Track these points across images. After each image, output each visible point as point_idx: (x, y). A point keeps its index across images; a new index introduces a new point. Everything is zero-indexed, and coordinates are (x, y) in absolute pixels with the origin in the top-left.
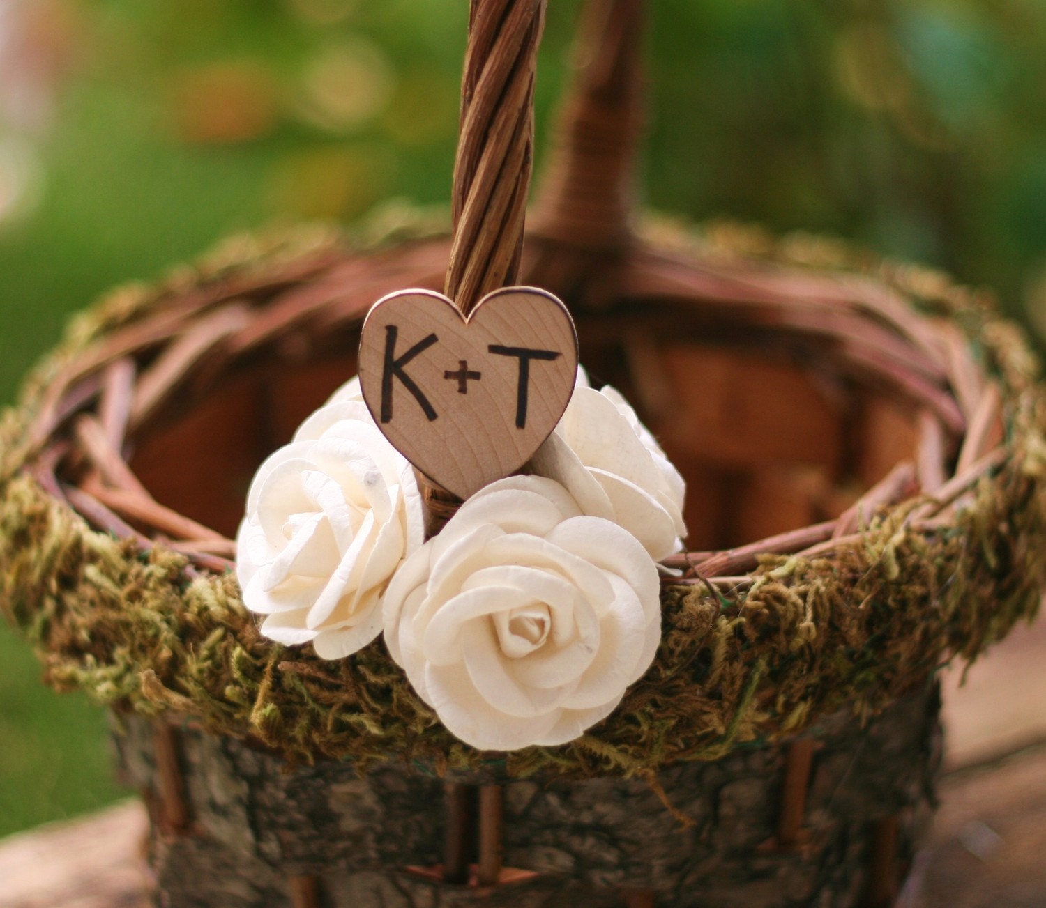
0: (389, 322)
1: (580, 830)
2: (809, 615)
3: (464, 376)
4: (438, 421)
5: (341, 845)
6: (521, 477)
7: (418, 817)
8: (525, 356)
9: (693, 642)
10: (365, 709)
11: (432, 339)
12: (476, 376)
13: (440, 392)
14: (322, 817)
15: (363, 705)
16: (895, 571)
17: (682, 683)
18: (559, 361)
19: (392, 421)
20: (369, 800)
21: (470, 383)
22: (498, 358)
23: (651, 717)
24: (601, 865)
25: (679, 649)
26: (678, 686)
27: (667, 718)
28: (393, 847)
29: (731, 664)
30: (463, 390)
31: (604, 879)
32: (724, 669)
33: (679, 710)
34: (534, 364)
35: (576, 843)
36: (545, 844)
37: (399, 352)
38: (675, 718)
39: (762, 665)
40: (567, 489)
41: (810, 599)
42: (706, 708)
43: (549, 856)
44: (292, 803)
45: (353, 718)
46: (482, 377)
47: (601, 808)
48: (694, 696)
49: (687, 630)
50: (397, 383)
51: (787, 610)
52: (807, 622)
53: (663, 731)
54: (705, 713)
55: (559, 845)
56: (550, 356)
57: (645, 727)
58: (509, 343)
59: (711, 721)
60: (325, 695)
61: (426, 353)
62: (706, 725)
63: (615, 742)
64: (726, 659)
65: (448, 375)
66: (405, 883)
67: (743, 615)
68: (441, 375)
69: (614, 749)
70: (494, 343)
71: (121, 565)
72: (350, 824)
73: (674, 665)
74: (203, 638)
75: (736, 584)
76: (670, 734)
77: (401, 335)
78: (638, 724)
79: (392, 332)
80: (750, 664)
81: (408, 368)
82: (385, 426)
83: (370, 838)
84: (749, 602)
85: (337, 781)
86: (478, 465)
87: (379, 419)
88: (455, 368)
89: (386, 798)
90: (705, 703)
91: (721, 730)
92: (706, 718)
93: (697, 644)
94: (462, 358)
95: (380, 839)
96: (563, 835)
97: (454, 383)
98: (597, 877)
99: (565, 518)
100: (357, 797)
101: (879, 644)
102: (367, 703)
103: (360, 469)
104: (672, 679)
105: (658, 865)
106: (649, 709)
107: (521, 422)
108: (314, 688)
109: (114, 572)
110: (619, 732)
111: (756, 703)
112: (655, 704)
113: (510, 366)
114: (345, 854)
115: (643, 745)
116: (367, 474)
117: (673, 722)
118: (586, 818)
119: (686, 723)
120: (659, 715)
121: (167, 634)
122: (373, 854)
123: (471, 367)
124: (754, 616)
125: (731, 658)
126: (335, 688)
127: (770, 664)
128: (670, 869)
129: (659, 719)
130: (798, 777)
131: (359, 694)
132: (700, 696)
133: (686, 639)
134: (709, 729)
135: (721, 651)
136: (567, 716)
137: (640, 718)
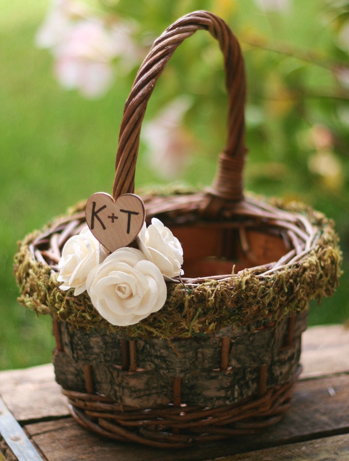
0: (94, 201)
1: (156, 357)
2: (213, 296)
3: (113, 218)
4: (106, 230)
5: (94, 356)
6: (128, 248)
7: (115, 350)
8: (130, 213)
9: (177, 301)
10: (87, 312)
11: (105, 207)
12: (117, 218)
13: (107, 222)
14: (88, 347)
15: (86, 311)
16: (244, 287)
17: (174, 312)
18: (139, 215)
19: (94, 229)
20: (101, 344)
21: (115, 220)
22: (122, 213)
23: (165, 321)
24: (162, 368)
25: (173, 302)
26: (172, 313)
27: (170, 322)
28: (108, 359)
29: (189, 308)
30: (113, 221)
31: (163, 373)
32: (187, 310)
33: (174, 320)
34: (132, 216)
35: (156, 361)
36: (148, 361)
37: (96, 210)
38: (172, 322)
39: (200, 310)
40: (143, 253)
41: (215, 292)
42: (181, 320)
43: (150, 365)
44: (80, 342)
45: (84, 314)
46: (118, 218)
47: (162, 351)
48: (178, 317)
49: (175, 296)
50: (95, 218)
51: (206, 294)
52: (212, 298)
53: (169, 326)
54: (181, 322)
55: (152, 361)
56: (136, 214)
57: (164, 324)
58: (125, 209)
59: (183, 324)
60: (78, 307)
61: (103, 210)
62: (182, 325)
63: (155, 328)
64: (188, 307)
65: (109, 217)
66: (111, 370)
67: (193, 294)
68: (107, 217)
69: (154, 330)
70: (121, 209)
71: (37, 269)
72: (96, 350)
73: (172, 307)
74: (52, 290)
75: (194, 286)
76: (172, 327)
77: (97, 205)
78: (162, 323)
79: (94, 204)
80: (196, 310)
81: (98, 214)
82: (92, 230)
83: (102, 355)
84: (196, 291)
85: (92, 337)
86: (116, 243)
87: (90, 228)
88: (111, 215)
89: (106, 343)
90: (181, 319)
91: (186, 328)
92: (181, 323)
93: (179, 301)
94: (113, 212)
95: (105, 356)
96: (153, 358)
97: (111, 219)
98: (162, 372)
99: (140, 260)
100: (98, 342)
101: (240, 308)
102: (87, 310)
103: (86, 242)
104: (172, 311)
105: (178, 370)
106: (165, 319)
107: (128, 232)
108: (75, 305)
109: (35, 271)
110: (156, 325)
111: (197, 321)
112: (166, 318)
113: (126, 215)
114: (95, 359)
115: (164, 329)
116: (87, 244)
117: (172, 323)
118: (158, 354)
119: (176, 324)
120: (167, 321)
122: (103, 360)
123: (115, 215)
124: (197, 295)
125: (190, 306)
126: (81, 305)
127: (203, 310)
128: (182, 371)
129: (167, 322)
131: (85, 307)
132: (180, 317)
133: (174, 299)
134: (183, 327)
135: (186, 304)
136: (137, 317)
137: (162, 321)
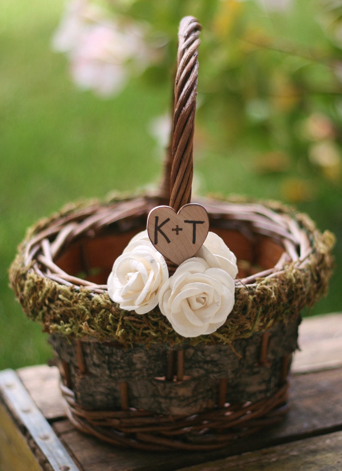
0: (156, 215)
1: (207, 362)
2: (273, 294)
3: (177, 230)
4: (170, 243)
5: (136, 372)
6: (195, 258)
7: (159, 362)
8: (194, 223)
9: (243, 303)
10: (151, 328)
11: (168, 220)
12: (181, 229)
13: (171, 235)
14: (131, 364)
16: (294, 280)
17: (239, 315)
18: (204, 224)
19: (158, 244)
20: (145, 358)
21: (179, 232)
22: (187, 224)
23: (232, 326)
24: (213, 372)
25: (239, 305)
26: (238, 316)
27: (236, 325)
28: (151, 372)
29: (253, 309)
30: (177, 234)
31: (214, 377)
32: (251, 311)
33: (239, 323)
34: (197, 225)
35: (206, 366)
36: (196, 367)
37: (159, 224)
38: (237, 325)
39: (261, 309)
40: (206, 261)
41: (273, 289)
42: (246, 322)
43: (198, 371)
44: (122, 361)
45: (147, 332)
46: (183, 229)
47: (212, 355)
48: (243, 319)
49: (241, 299)
50: (159, 233)
51: (267, 292)
52: (273, 296)
53: (235, 329)
54: (246, 323)
55: (200, 367)
56: (202, 222)
57: (230, 329)
58: (190, 219)
59: (248, 326)
60: (138, 325)
61: (167, 224)
62: (247, 327)
63: (222, 333)
64: (251, 308)
65: (173, 230)
66: (155, 383)
67: (256, 295)
68: (171, 230)
69: (222, 335)
70: (186, 220)
71: (71, 293)
72: (139, 366)
73: (238, 310)
74: (98, 313)
75: (252, 286)
76: (237, 330)
77: (159, 219)
78: (228, 328)
79: (157, 218)
80: (258, 309)
81: (161, 228)
82: (156, 245)
83: (145, 369)
84: (257, 291)
85: (135, 353)
86: (182, 255)
87: (154, 243)
88: (175, 227)
89: (149, 357)
90: (246, 321)
91: (250, 328)
92: (246, 325)
93: (244, 303)
94: (177, 225)
95: (147, 370)
96: (201, 364)
97: (175, 232)
98: (212, 376)
99: (207, 269)
100: (141, 358)
101: (290, 302)
103: (149, 258)
104: (237, 314)
105: (229, 371)
106: (231, 323)
107: (194, 242)
108: (134, 324)
109: (68, 296)
110: (223, 330)
111: (259, 320)
112: (232, 322)
113: (190, 226)
114: (137, 375)
115: (229, 334)
116: (151, 260)
117: (237, 327)
118: (208, 359)
119: (242, 326)
120: (234, 325)
121: (87, 312)
122: (145, 375)
123: (180, 227)
124: (258, 294)
125: (253, 307)
126: (141, 323)
127: (262, 309)
128: (233, 372)
129: (234, 326)
130: (265, 344)
131: (149, 324)
132: (245, 319)
133: (241, 302)
134: (247, 328)
135: (250, 305)
136: (211, 325)
137: (228, 326)
